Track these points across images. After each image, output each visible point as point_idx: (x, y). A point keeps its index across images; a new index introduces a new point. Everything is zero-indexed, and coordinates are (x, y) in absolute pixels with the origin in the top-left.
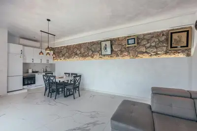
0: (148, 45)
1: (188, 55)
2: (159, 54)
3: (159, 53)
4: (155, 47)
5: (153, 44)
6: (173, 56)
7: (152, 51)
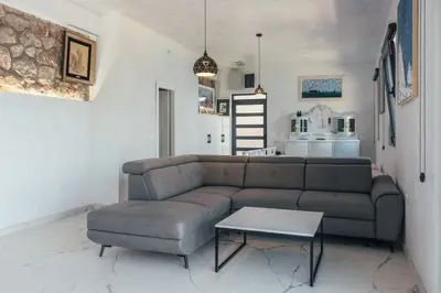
0: (18, 50)
1: (86, 98)
2: (42, 86)
3: (42, 81)
4: (36, 63)
5: (31, 53)
6: (66, 96)
7: (27, 72)
